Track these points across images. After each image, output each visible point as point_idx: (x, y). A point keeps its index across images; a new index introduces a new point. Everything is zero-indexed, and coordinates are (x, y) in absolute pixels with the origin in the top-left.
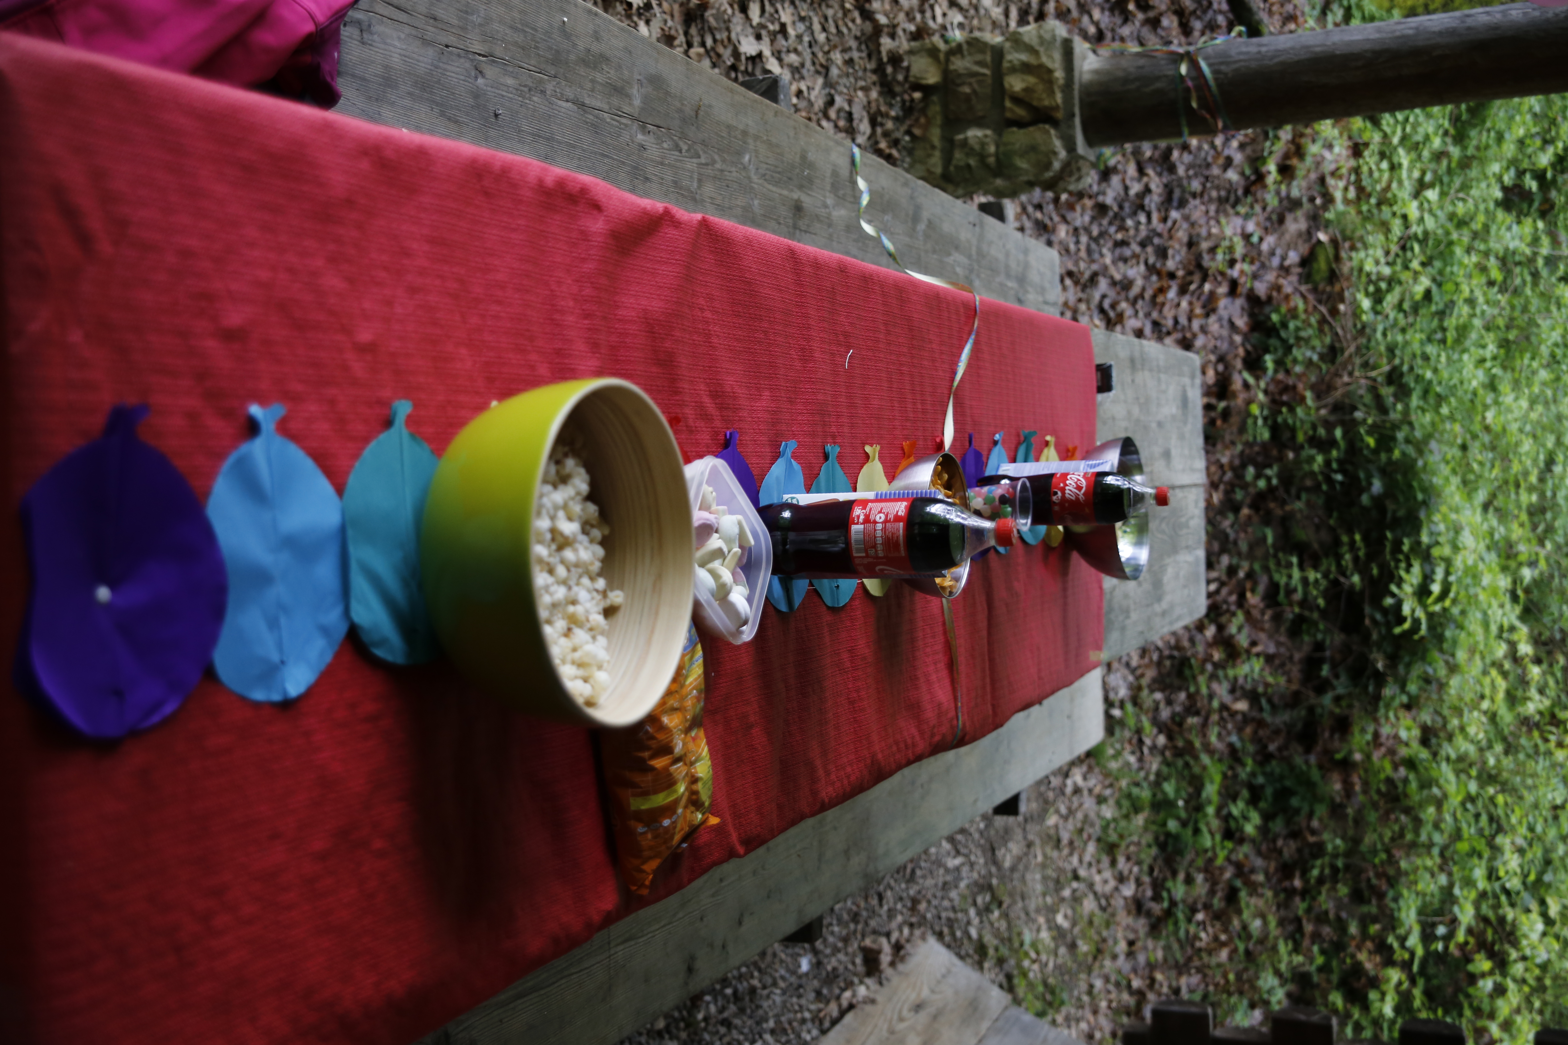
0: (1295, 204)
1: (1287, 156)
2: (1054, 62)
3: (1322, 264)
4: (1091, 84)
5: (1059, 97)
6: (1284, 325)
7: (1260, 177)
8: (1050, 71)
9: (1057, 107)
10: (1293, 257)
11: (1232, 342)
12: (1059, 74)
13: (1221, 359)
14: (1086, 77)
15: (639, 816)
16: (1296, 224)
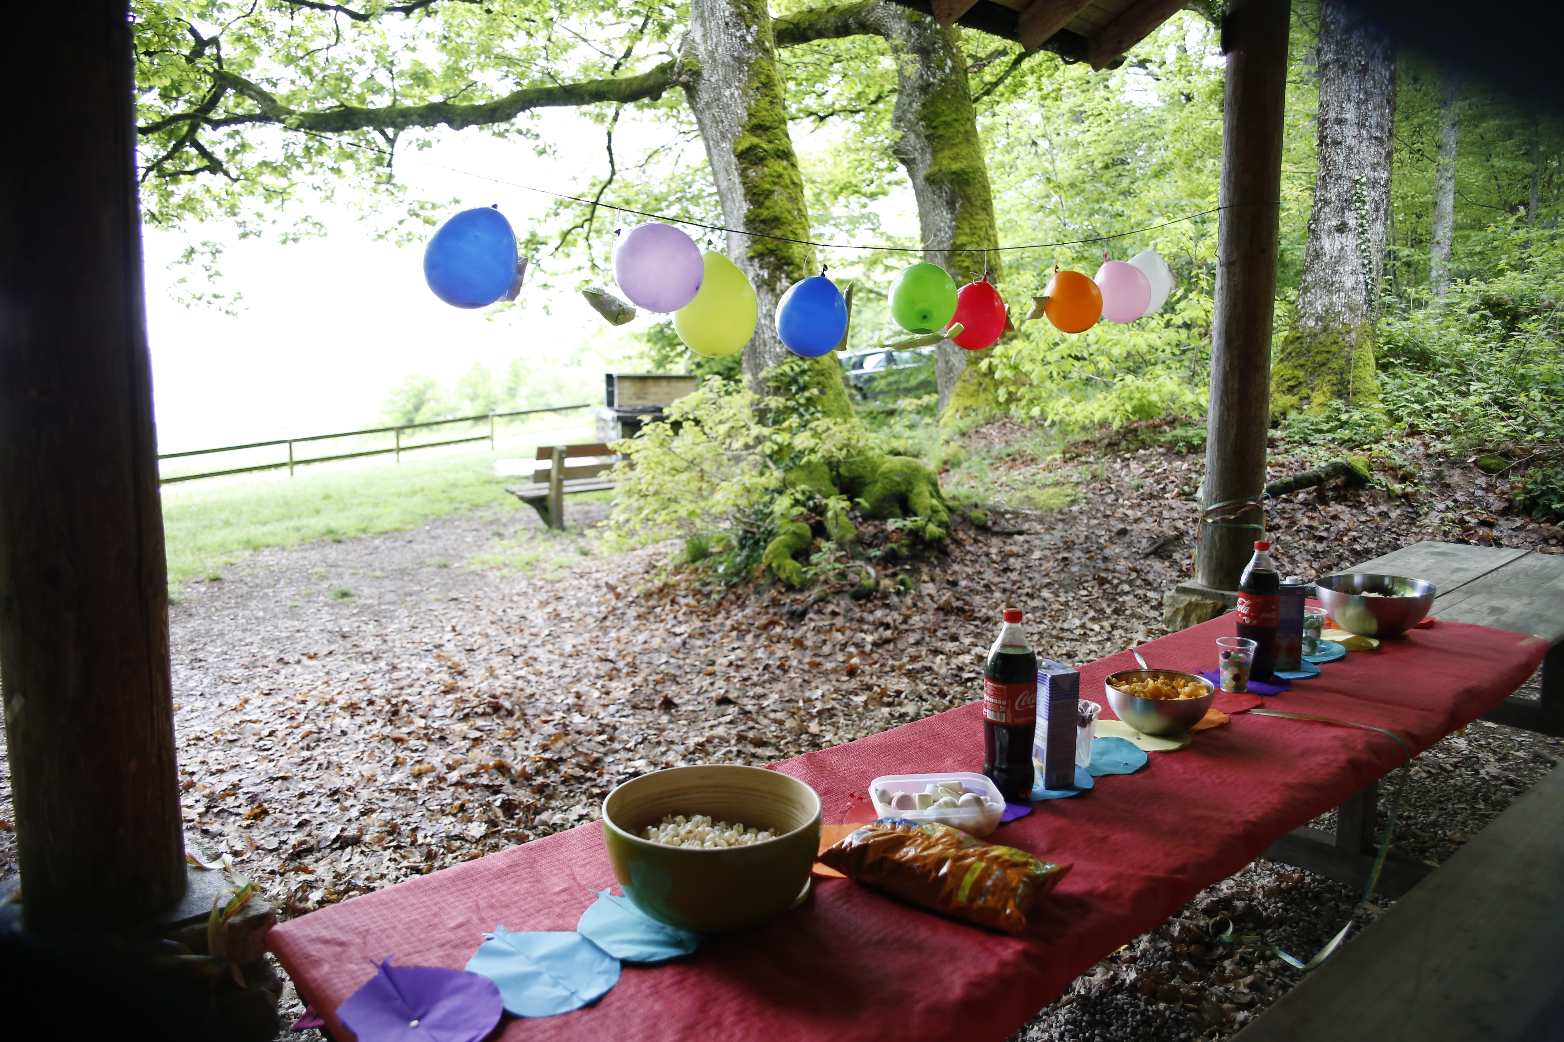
0: (1439, 475)
1: (1395, 477)
2: (1186, 599)
3: (1493, 462)
4: (1208, 580)
5: (1209, 602)
6: (1530, 491)
7: (1406, 496)
8: (1190, 603)
9: (1215, 604)
10: (1482, 481)
11: (1534, 531)
12: (1194, 598)
13: (1546, 540)
14: (1205, 583)
15: (972, 899)
16: (1455, 477)
